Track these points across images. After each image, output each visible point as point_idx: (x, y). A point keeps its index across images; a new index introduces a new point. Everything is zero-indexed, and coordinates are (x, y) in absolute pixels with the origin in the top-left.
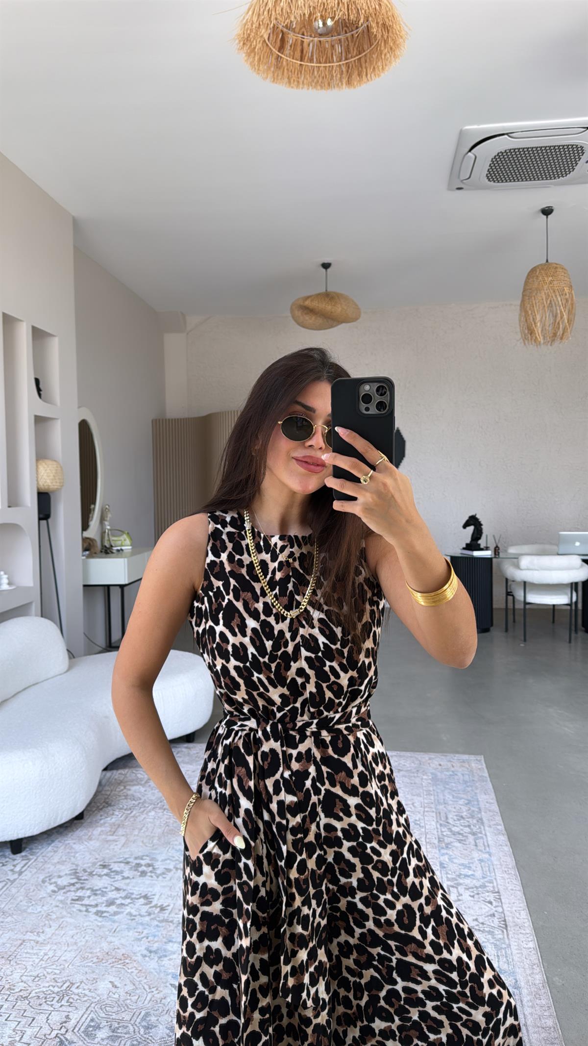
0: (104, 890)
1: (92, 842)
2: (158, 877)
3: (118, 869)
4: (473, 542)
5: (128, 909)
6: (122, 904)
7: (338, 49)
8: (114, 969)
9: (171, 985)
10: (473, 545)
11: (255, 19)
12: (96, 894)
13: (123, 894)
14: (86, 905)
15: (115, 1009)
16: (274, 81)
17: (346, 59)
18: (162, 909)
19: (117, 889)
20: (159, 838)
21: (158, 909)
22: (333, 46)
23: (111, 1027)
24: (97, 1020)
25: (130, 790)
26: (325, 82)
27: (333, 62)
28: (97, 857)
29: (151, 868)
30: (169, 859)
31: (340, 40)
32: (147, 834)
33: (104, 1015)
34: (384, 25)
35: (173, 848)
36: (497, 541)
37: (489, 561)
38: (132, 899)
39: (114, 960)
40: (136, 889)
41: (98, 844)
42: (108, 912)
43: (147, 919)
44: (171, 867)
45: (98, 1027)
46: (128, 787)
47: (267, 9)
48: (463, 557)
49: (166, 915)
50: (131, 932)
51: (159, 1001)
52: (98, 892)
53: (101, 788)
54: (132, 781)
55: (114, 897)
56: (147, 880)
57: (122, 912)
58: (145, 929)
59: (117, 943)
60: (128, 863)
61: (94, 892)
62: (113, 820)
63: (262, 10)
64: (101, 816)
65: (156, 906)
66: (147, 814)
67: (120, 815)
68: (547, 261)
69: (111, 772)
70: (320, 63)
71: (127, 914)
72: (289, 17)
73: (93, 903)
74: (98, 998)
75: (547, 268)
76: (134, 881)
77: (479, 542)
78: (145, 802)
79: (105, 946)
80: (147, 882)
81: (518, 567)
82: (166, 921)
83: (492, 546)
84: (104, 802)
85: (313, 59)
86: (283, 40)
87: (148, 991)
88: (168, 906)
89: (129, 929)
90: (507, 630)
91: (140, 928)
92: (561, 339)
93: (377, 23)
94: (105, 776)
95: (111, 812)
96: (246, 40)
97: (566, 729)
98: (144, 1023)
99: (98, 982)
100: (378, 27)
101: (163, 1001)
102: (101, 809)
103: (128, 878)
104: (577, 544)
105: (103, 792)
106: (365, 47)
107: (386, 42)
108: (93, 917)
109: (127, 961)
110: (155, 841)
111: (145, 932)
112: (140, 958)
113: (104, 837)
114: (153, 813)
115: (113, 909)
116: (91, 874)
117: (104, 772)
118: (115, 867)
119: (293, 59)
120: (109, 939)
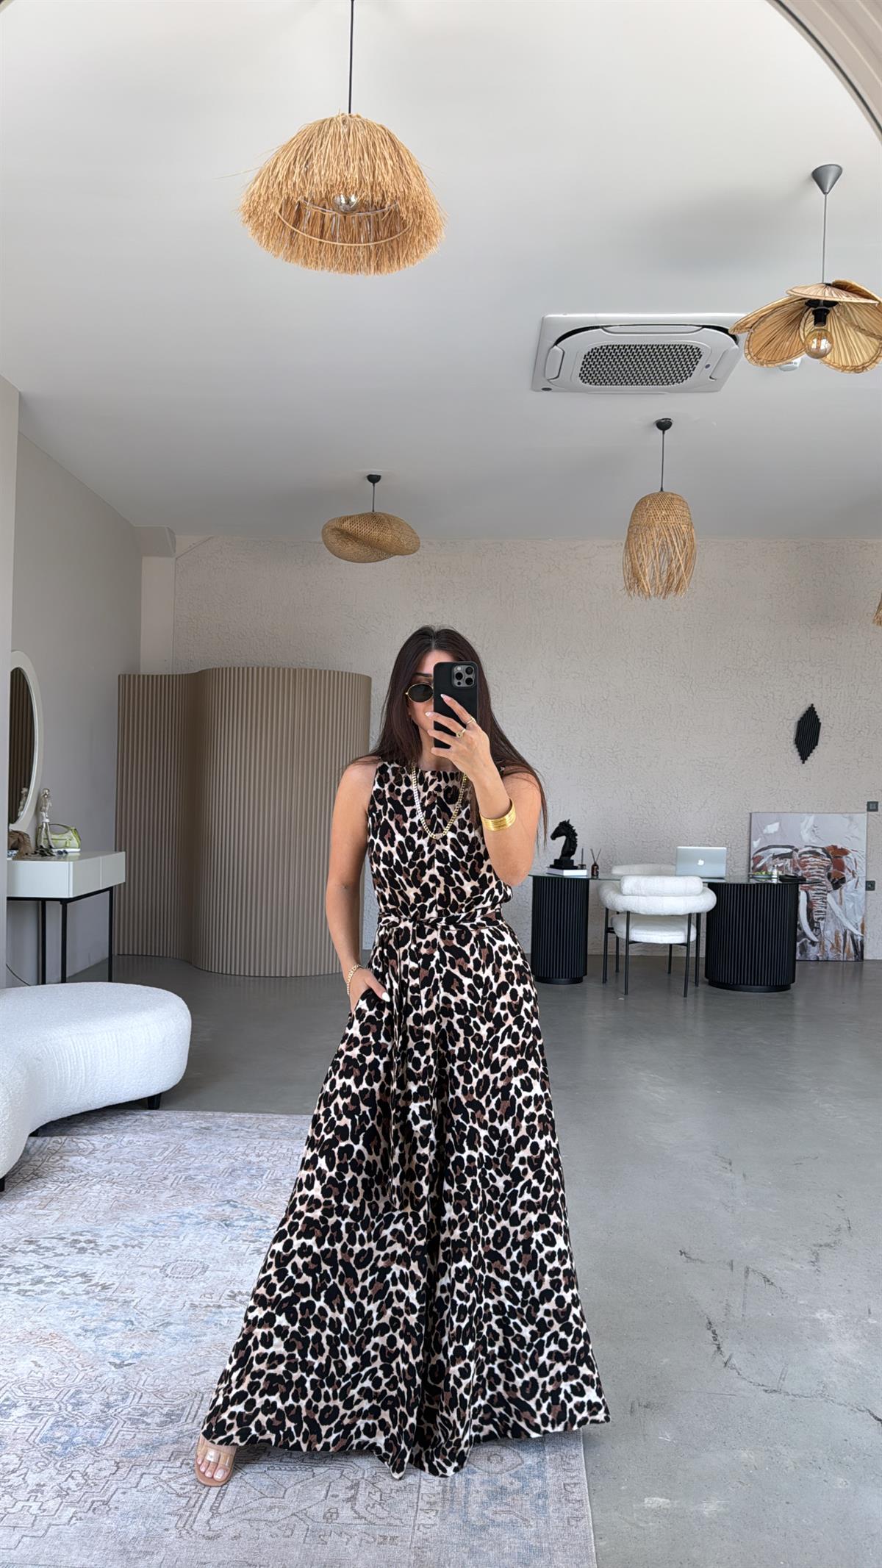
0: (29, 1268)
1: (14, 1216)
2: (101, 1254)
3: (49, 1245)
4: (564, 858)
5: (60, 1288)
6: (52, 1282)
7: (366, 226)
8: (38, 1349)
9: (110, 1363)
10: (564, 861)
11: (263, 191)
12: (18, 1273)
13: (54, 1272)
14: (5, 1284)
15: (37, 1388)
16: (286, 260)
17: (376, 240)
18: (104, 1287)
19: (47, 1267)
20: (105, 1213)
21: (100, 1288)
22: (360, 224)
23: (30, 1405)
24: (12, 1399)
25: (68, 1161)
26: (349, 264)
27: (360, 242)
28: (22, 1232)
29: (92, 1245)
30: (116, 1235)
31: (369, 217)
32: (89, 1208)
33: (22, 1394)
34: (415, 210)
35: (123, 1224)
36: (596, 857)
37: (584, 883)
38: (65, 1277)
39: (38, 1340)
40: (72, 1266)
41: (23, 1218)
42: (33, 1291)
43: (85, 1297)
44: (119, 1244)
45: (15, 1406)
46: (64, 1158)
47: (278, 181)
48: (549, 878)
49: (109, 1294)
50: (62, 1311)
51: (93, 1379)
52: (21, 1270)
53: (28, 1158)
54: (72, 1151)
55: (43, 1275)
56: (87, 1257)
57: (52, 1291)
58: (81, 1308)
59: (43, 1321)
60: (62, 1239)
61: (17, 1270)
62: (45, 1193)
63: (271, 182)
64: (28, 1188)
65: (96, 1285)
66: (91, 1186)
67: (53, 1189)
68: (662, 490)
69: (44, 1139)
70: (345, 242)
71: (58, 1293)
72: (303, 194)
73: (15, 1282)
74: (16, 1378)
75: (660, 497)
76: (70, 1257)
77: (572, 858)
78: (88, 1174)
79: (28, 1325)
80: (88, 1259)
81: (619, 891)
82: (109, 1300)
83: (589, 863)
84: (33, 1173)
85: (335, 237)
86: (299, 211)
87: (81, 1369)
88: (113, 1284)
89: (59, 1308)
90: (605, 980)
91: (75, 1307)
92: (677, 590)
93: (407, 208)
94: (34, 1143)
95: (42, 1185)
96: (252, 213)
97: (656, 1095)
98: (72, 1401)
99: (17, 1362)
100: (408, 212)
101: (99, 1379)
102: (29, 1181)
103: (62, 1255)
104: (701, 863)
105: (32, 1163)
106: (398, 228)
107: (419, 227)
108: (12, 1296)
109: (55, 1341)
110: (99, 1217)
111: (81, 1311)
112: (71, 1337)
113: (31, 1210)
114: (98, 1187)
115: (42, 1287)
116: (12, 1250)
117: (33, 1139)
118: (46, 1243)
119: (311, 235)
120: (33, 1318)
